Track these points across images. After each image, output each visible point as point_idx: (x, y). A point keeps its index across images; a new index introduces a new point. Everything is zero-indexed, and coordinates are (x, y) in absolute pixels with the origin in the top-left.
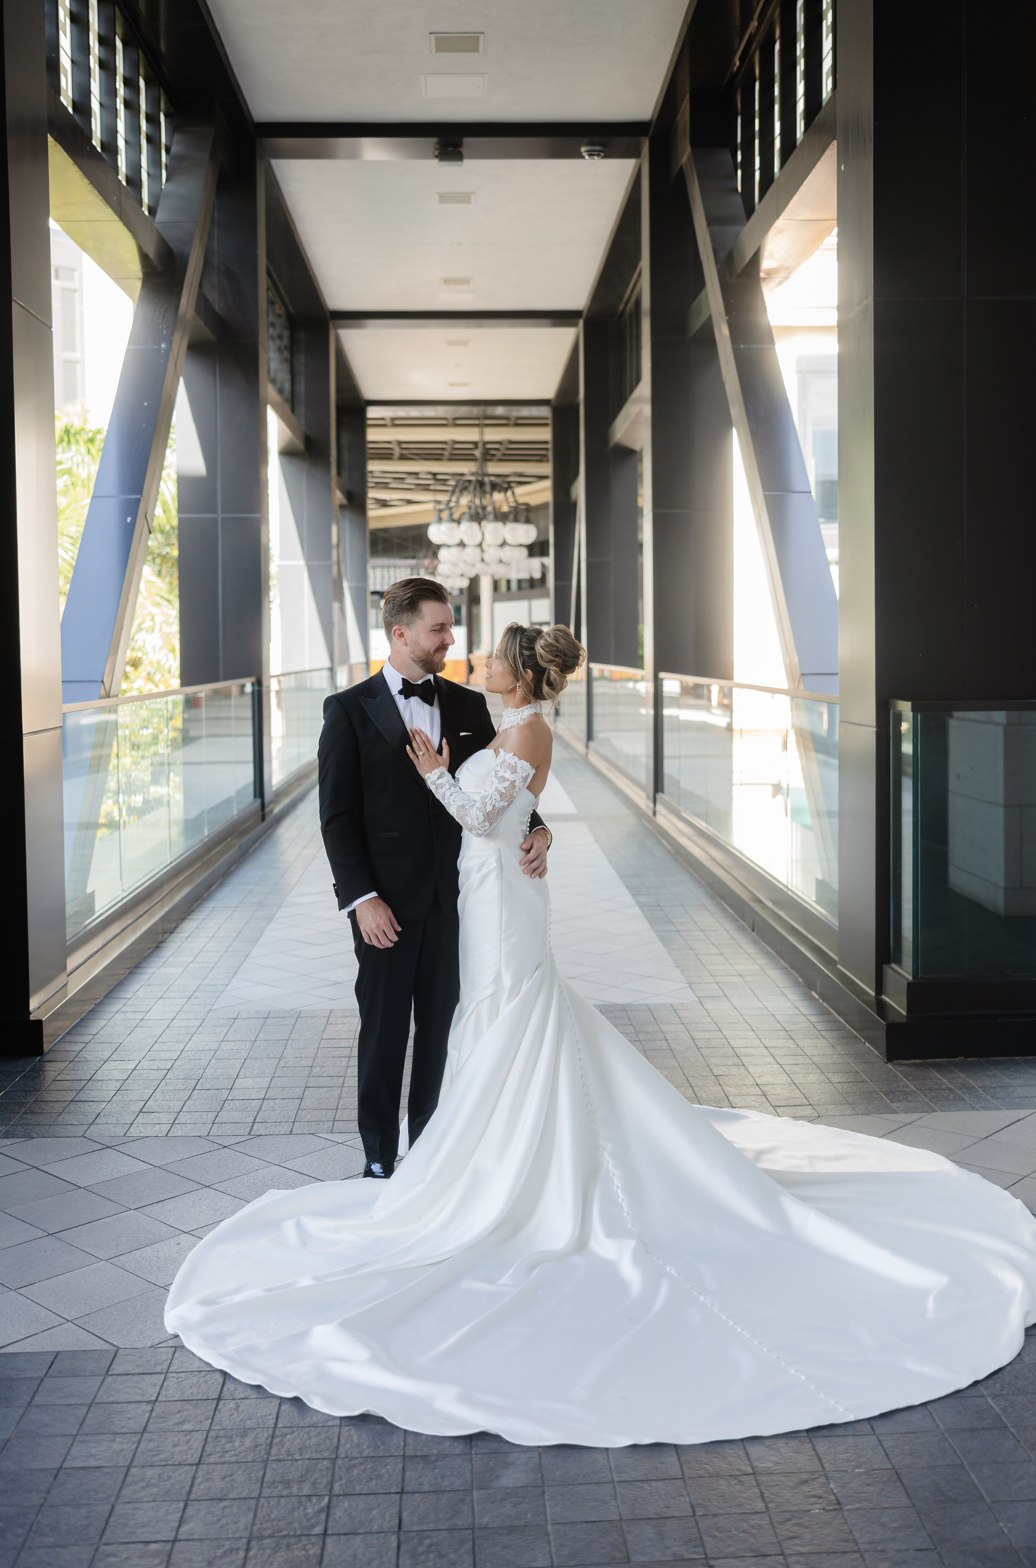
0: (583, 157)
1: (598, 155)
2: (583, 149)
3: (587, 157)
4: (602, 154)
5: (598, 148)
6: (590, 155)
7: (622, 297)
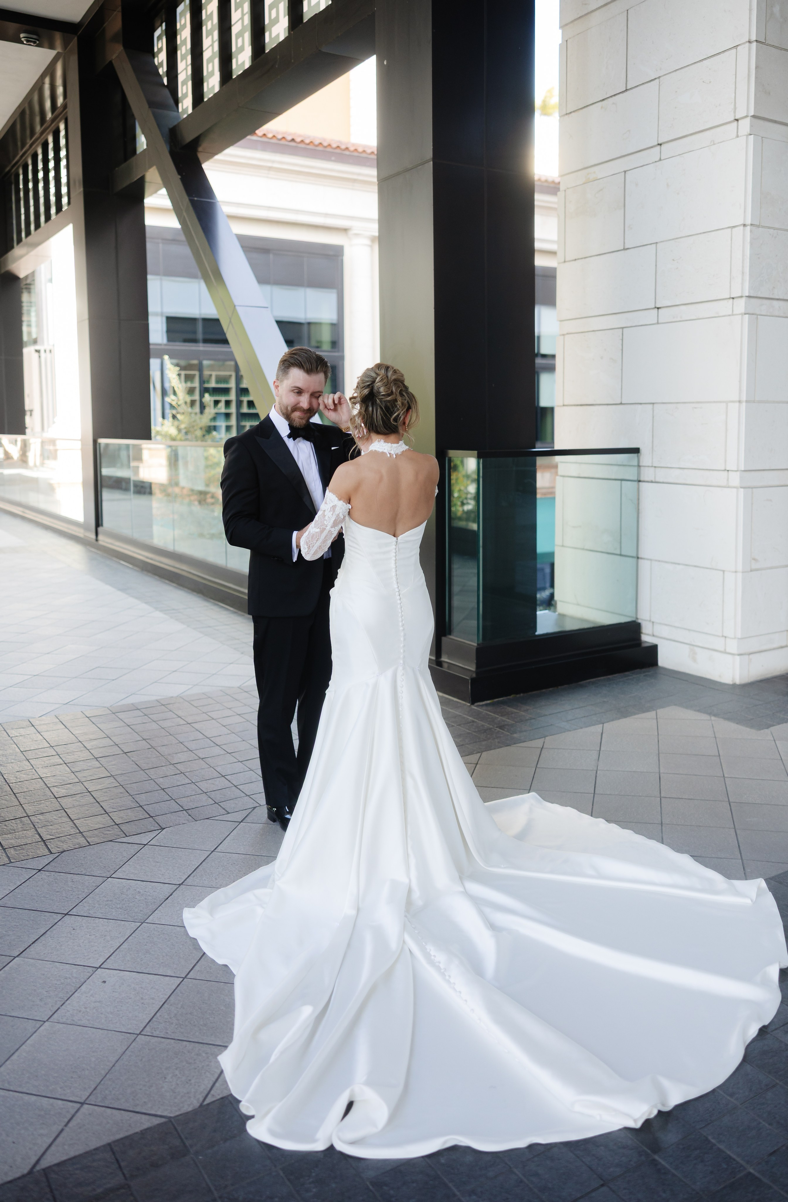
0: (22, 43)
1: (35, 42)
2: (22, 35)
3: (25, 42)
4: (38, 42)
5: (35, 37)
6: (28, 41)
7: (10, 162)
